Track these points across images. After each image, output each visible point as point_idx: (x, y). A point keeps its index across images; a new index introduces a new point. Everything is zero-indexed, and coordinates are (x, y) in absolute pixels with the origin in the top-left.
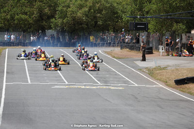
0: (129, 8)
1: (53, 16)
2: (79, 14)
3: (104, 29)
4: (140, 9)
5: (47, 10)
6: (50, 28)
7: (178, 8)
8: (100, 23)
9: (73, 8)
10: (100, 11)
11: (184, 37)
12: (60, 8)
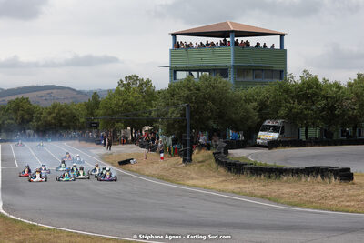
0: (83, 113)
1: (31, 121)
2: (49, 119)
3: (67, 128)
4: (92, 114)
5: (26, 117)
6: (29, 129)
7: (118, 112)
8: (64, 124)
9: (44, 114)
10: (63, 116)
11: (122, 131)
12: (35, 115)
